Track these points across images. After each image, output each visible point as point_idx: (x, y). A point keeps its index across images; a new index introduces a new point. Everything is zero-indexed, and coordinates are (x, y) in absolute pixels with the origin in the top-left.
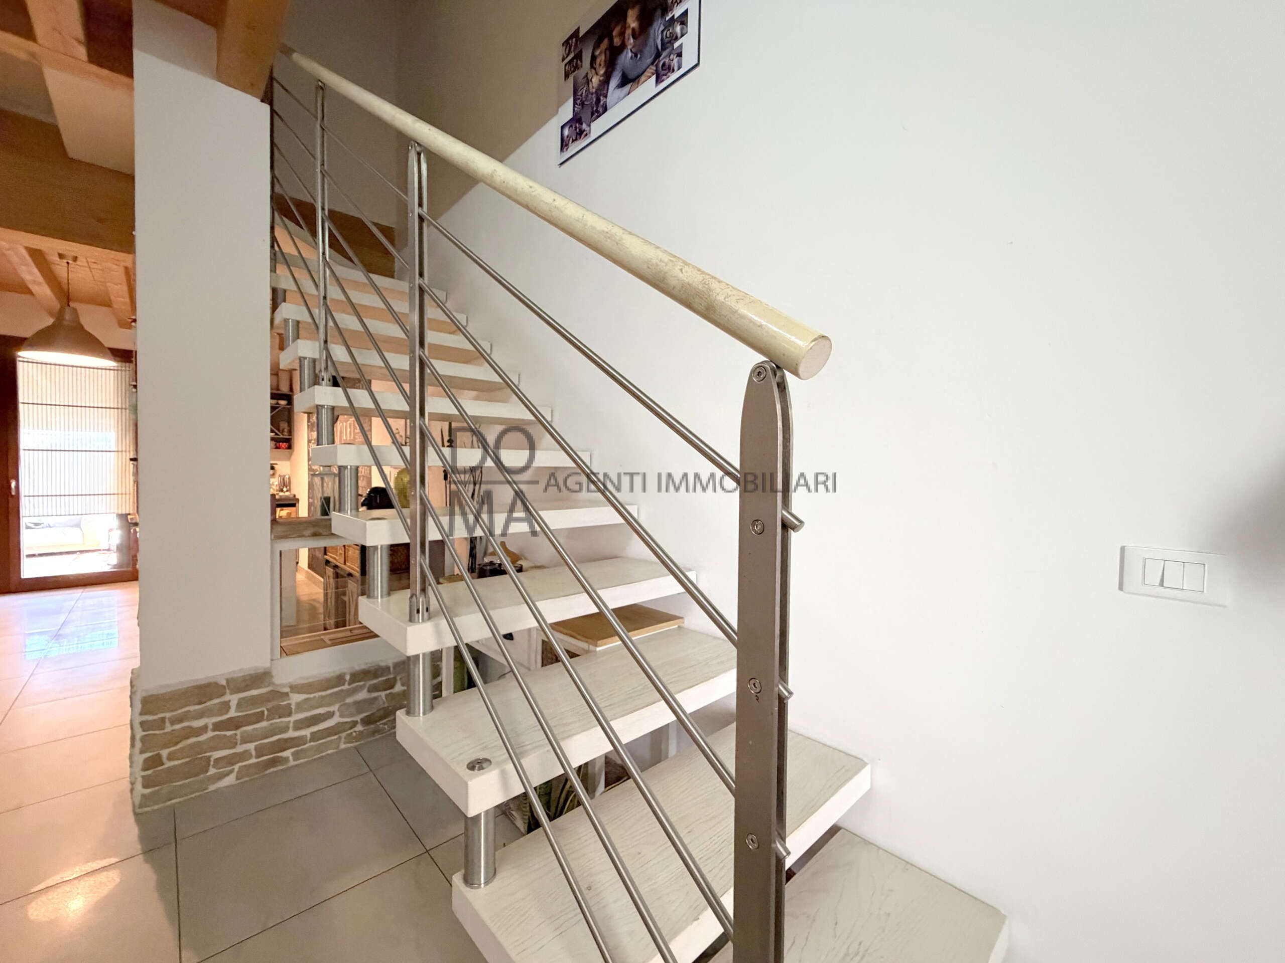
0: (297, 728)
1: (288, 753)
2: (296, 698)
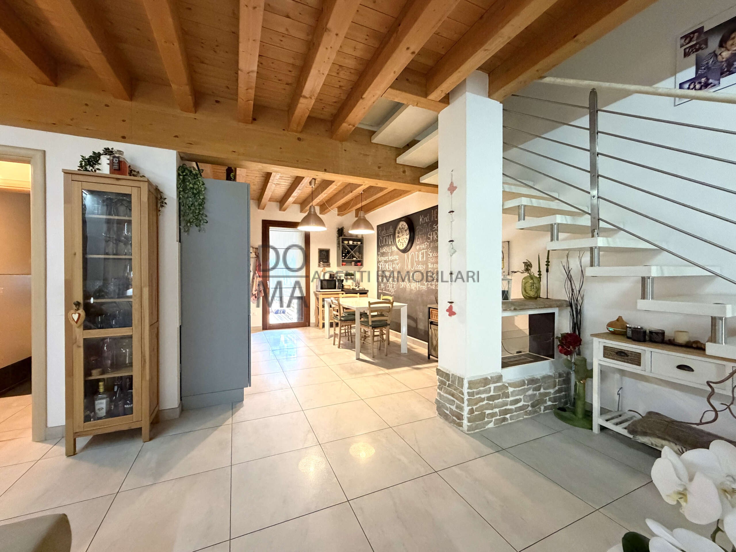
0: (511, 405)
1: (508, 416)
2: (511, 390)
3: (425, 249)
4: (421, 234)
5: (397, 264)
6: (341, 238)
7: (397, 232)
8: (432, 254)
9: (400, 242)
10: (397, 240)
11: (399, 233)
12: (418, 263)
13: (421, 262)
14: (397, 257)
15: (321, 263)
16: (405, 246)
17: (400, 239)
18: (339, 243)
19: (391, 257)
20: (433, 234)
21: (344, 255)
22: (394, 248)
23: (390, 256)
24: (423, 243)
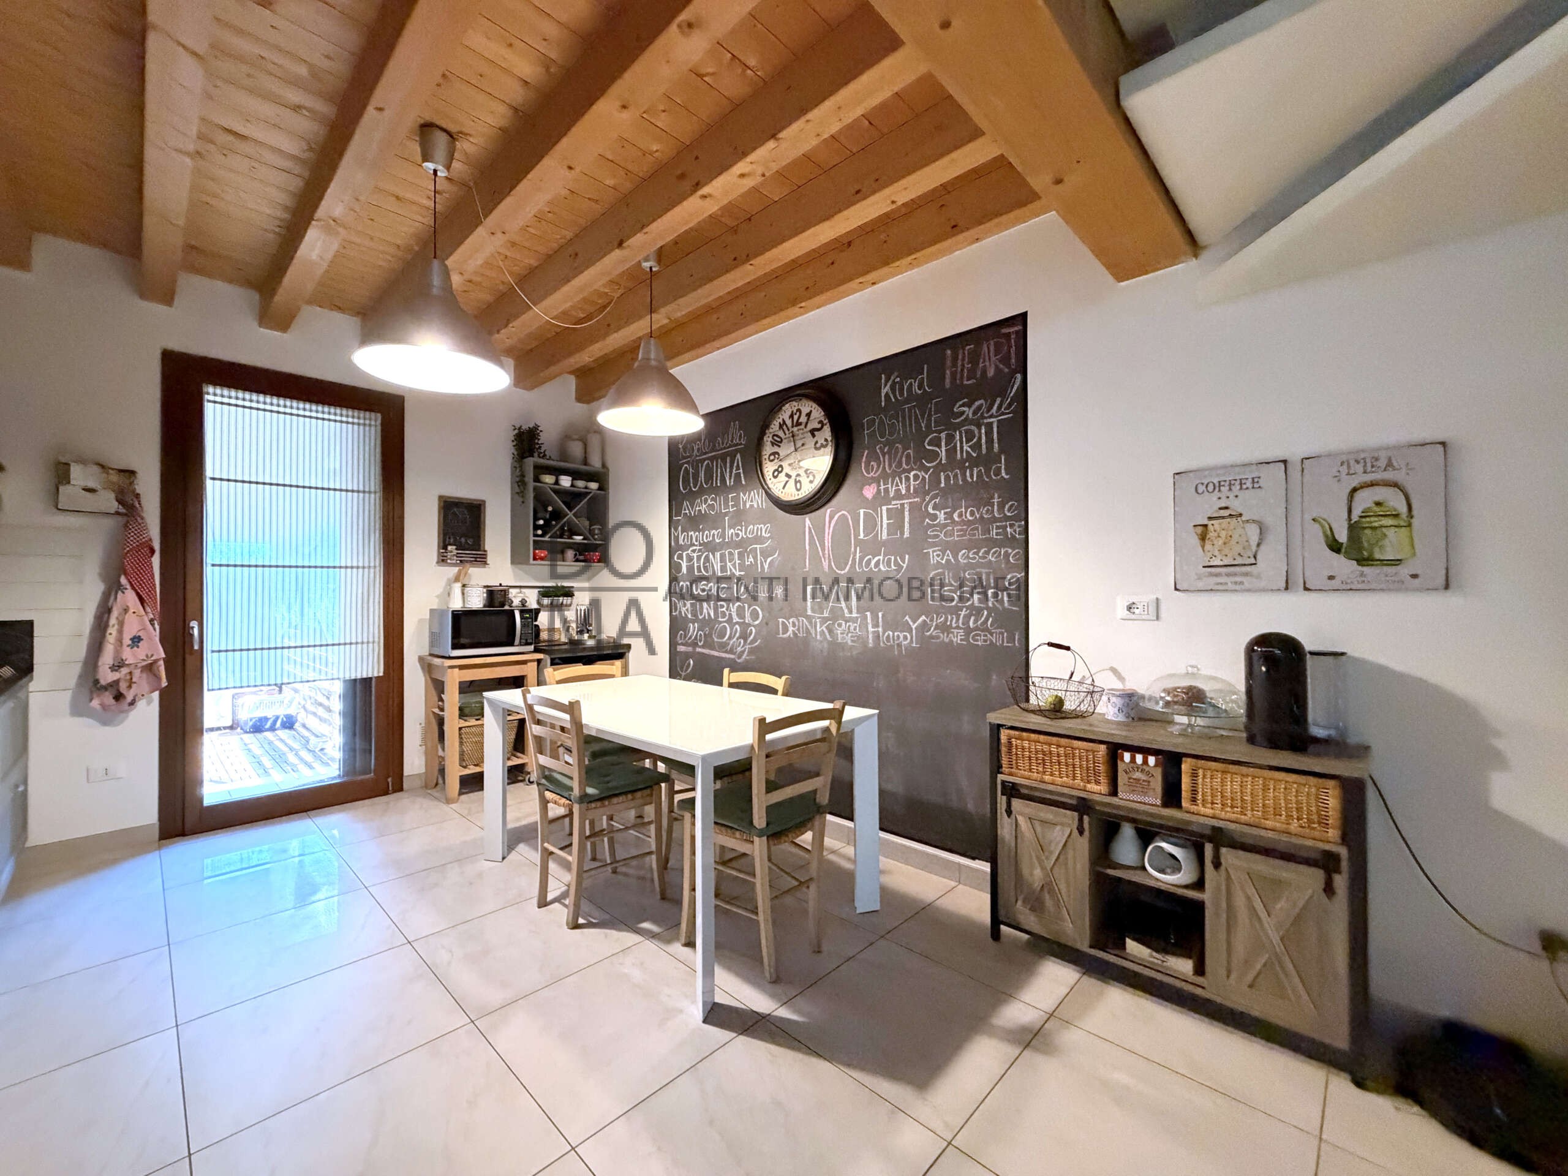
3: (908, 495)
4: (890, 444)
5: (765, 554)
6: (530, 462)
7: (768, 439)
8: (949, 516)
9: (782, 475)
10: (769, 468)
11: (777, 442)
12: (872, 547)
13: (884, 543)
14: (764, 530)
15: (449, 548)
16: (808, 488)
17: (785, 464)
18: (519, 483)
19: (732, 530)
20: (950, 439)
21: (541, 522)
22: (754, 499)
23: (730, 527)
24: (894, 474)
